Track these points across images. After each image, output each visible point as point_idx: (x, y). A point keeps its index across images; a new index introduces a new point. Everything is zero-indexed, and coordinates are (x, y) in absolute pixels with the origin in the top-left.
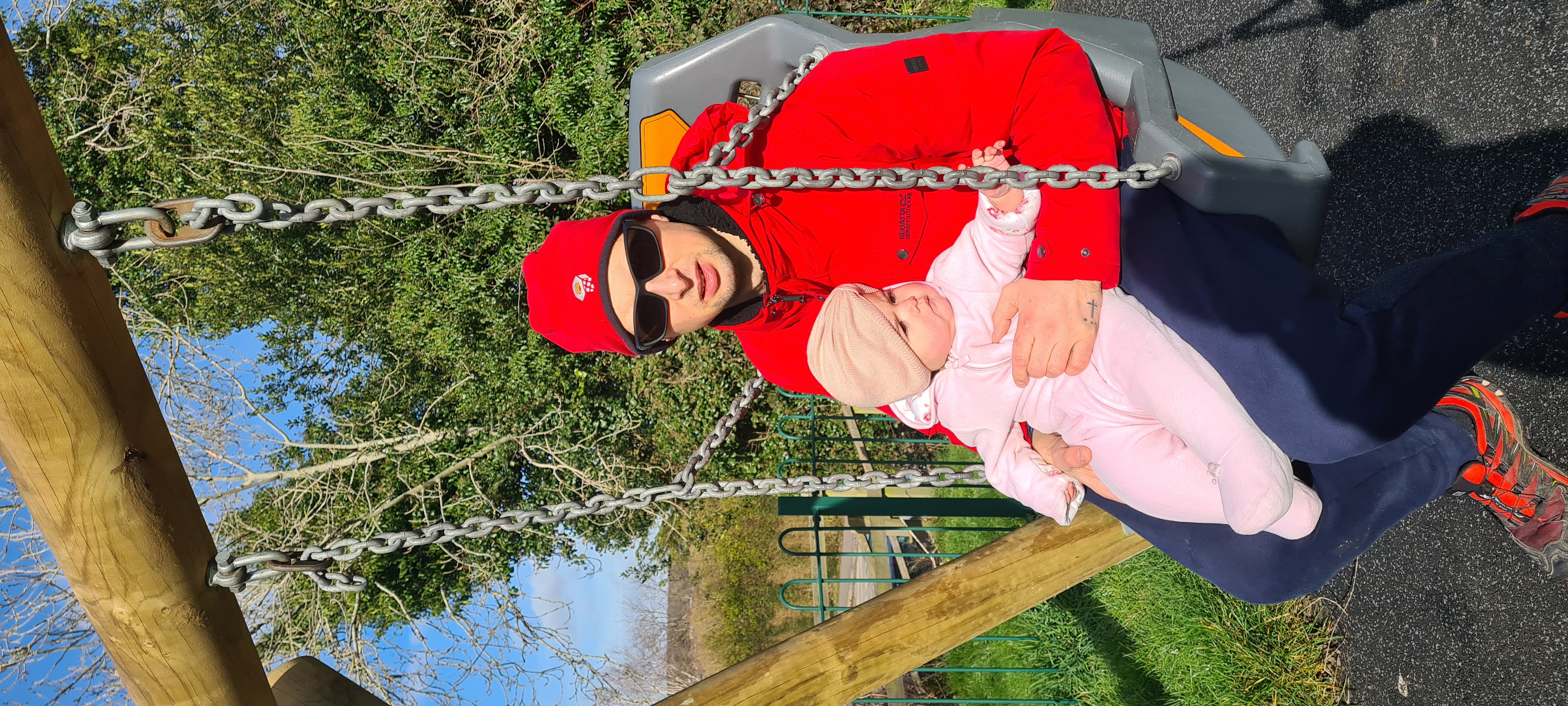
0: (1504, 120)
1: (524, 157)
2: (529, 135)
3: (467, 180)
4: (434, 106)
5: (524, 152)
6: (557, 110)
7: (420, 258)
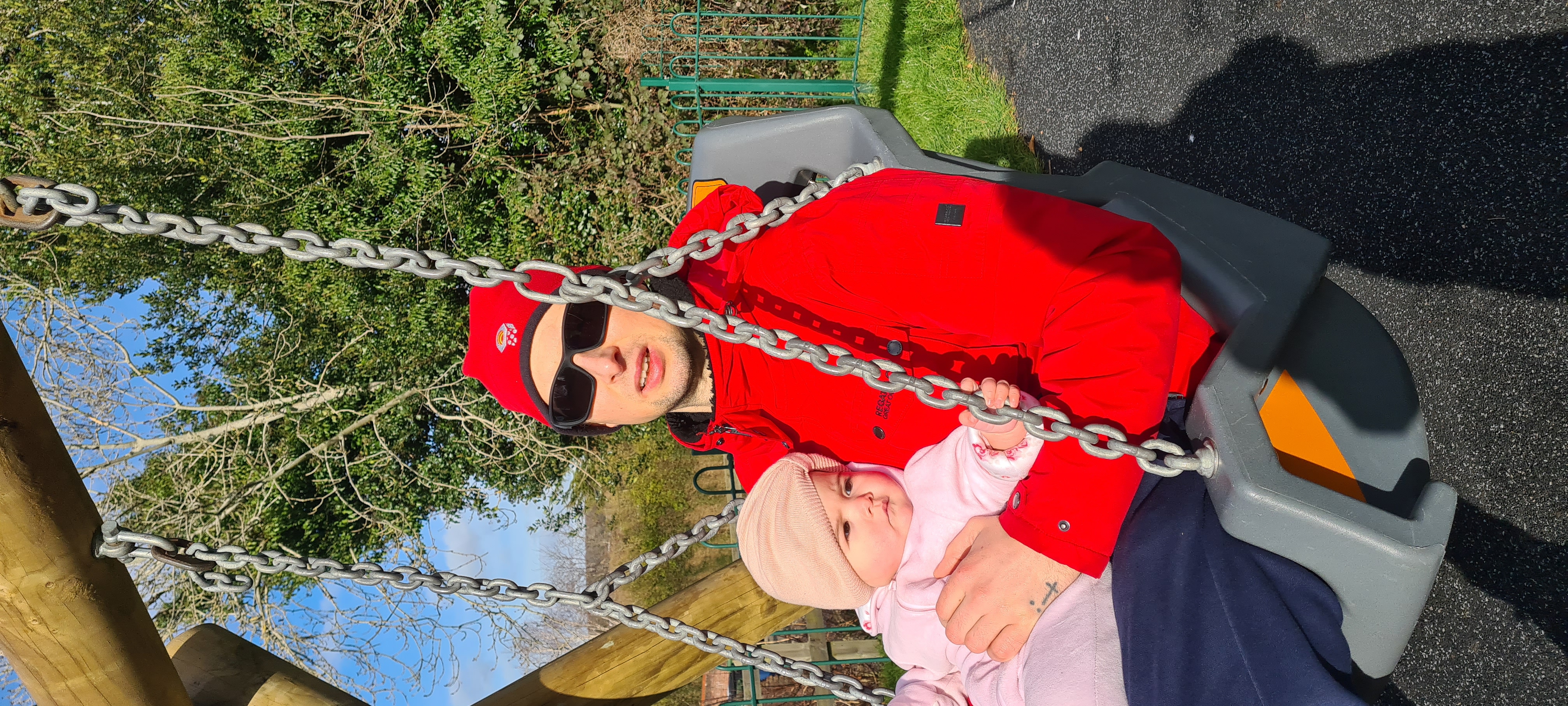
0: (1380, 37)
1: (414, 102)
2: (419, 79)
3: (355, 128)
4: (316, 51)
5: (414, 97)
6: (447, 52)
7: (310, 211)
